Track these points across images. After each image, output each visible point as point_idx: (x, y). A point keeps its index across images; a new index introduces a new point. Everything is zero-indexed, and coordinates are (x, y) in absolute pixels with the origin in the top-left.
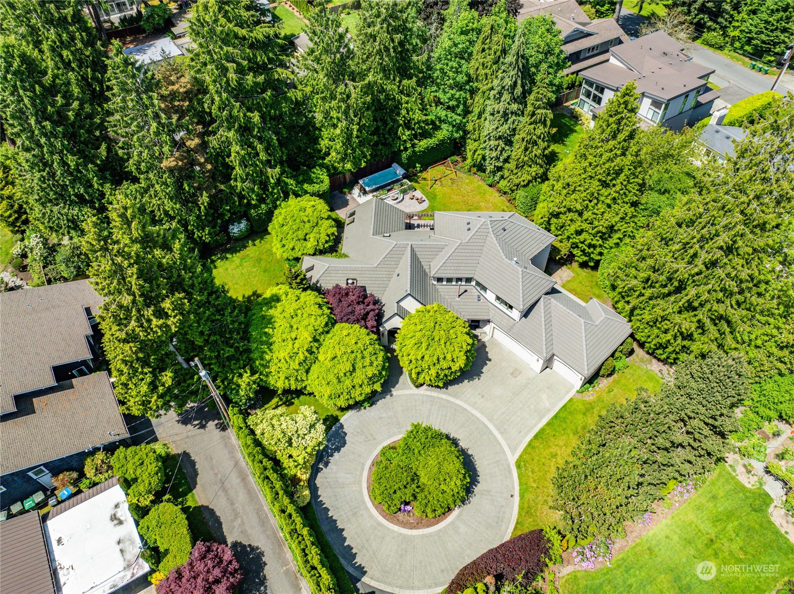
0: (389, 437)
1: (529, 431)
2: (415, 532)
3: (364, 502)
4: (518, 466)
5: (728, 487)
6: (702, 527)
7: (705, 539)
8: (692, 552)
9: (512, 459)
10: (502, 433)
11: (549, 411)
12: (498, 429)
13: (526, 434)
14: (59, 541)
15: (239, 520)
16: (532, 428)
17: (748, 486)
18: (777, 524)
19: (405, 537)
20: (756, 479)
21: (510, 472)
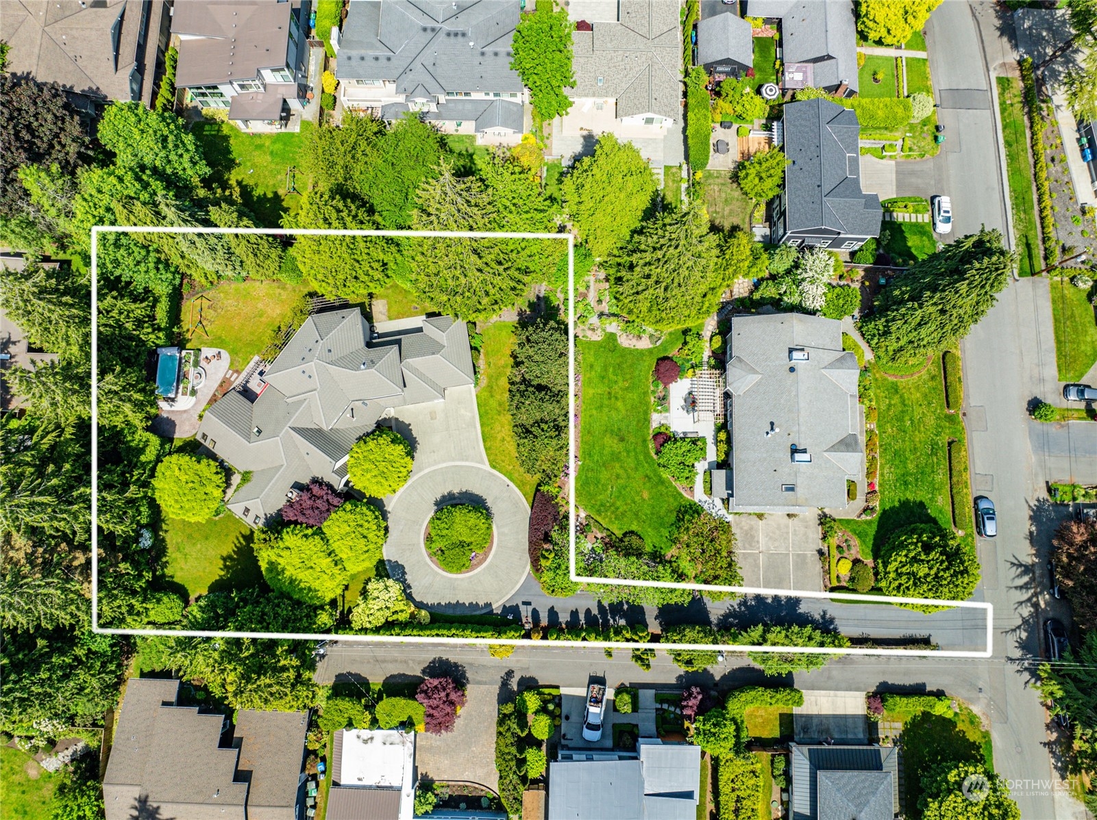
0: (419, 534)
1: (478, 442)
2: (489, 560)
3: (451, 579)
4: (494, 467)
5: (592, 353)
6: (600, 392)
7: (606, 396)
8: (607, 410)
9: (487, 467)
10: (467, 460)
11: (474, 417)
12: (463, 460)
13: (479, 446)
14: (360, 779)
15: (410, 662)
16: (477, 438)
17: (599, 339)
18: (627, 346)
19: (487, 567)
20: (600, 330)
21: (494, 475)
